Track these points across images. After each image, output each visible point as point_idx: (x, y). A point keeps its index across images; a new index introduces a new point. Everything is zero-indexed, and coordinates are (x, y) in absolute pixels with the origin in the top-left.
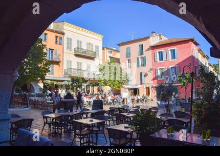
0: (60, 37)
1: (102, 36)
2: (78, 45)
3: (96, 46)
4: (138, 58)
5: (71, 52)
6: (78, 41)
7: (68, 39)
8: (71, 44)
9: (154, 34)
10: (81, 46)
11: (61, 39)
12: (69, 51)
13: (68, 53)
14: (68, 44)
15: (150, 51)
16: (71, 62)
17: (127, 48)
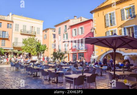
0: (10, 24)
1: (43, 22)
2: (23, 28)
3: (37, 28)
4: (64, 34)
5: (18, 32)
6: (24, 26)
7: (16, 24)
8: (18, 28)
9: (76, 18)
10: (25, 28)
11: (11, 25)
12: (16, 32)
13: (16, 33)
14: (16, 27)
15: (70, 29)
16: (18, 38)
17: (59, 28)
